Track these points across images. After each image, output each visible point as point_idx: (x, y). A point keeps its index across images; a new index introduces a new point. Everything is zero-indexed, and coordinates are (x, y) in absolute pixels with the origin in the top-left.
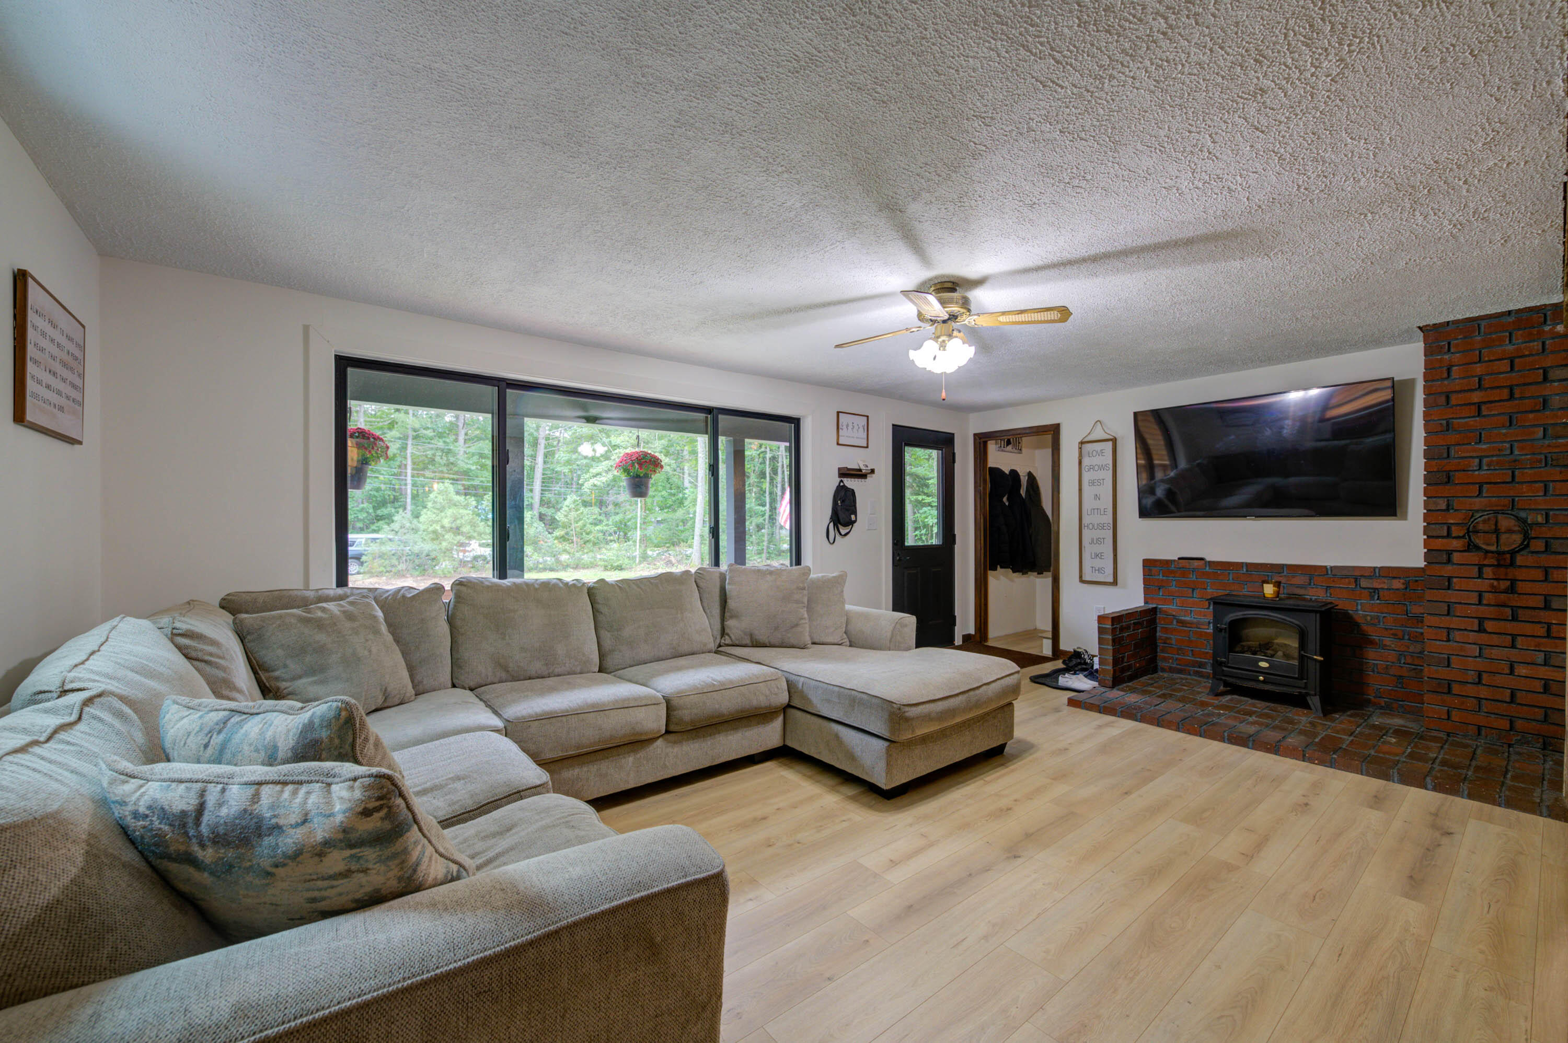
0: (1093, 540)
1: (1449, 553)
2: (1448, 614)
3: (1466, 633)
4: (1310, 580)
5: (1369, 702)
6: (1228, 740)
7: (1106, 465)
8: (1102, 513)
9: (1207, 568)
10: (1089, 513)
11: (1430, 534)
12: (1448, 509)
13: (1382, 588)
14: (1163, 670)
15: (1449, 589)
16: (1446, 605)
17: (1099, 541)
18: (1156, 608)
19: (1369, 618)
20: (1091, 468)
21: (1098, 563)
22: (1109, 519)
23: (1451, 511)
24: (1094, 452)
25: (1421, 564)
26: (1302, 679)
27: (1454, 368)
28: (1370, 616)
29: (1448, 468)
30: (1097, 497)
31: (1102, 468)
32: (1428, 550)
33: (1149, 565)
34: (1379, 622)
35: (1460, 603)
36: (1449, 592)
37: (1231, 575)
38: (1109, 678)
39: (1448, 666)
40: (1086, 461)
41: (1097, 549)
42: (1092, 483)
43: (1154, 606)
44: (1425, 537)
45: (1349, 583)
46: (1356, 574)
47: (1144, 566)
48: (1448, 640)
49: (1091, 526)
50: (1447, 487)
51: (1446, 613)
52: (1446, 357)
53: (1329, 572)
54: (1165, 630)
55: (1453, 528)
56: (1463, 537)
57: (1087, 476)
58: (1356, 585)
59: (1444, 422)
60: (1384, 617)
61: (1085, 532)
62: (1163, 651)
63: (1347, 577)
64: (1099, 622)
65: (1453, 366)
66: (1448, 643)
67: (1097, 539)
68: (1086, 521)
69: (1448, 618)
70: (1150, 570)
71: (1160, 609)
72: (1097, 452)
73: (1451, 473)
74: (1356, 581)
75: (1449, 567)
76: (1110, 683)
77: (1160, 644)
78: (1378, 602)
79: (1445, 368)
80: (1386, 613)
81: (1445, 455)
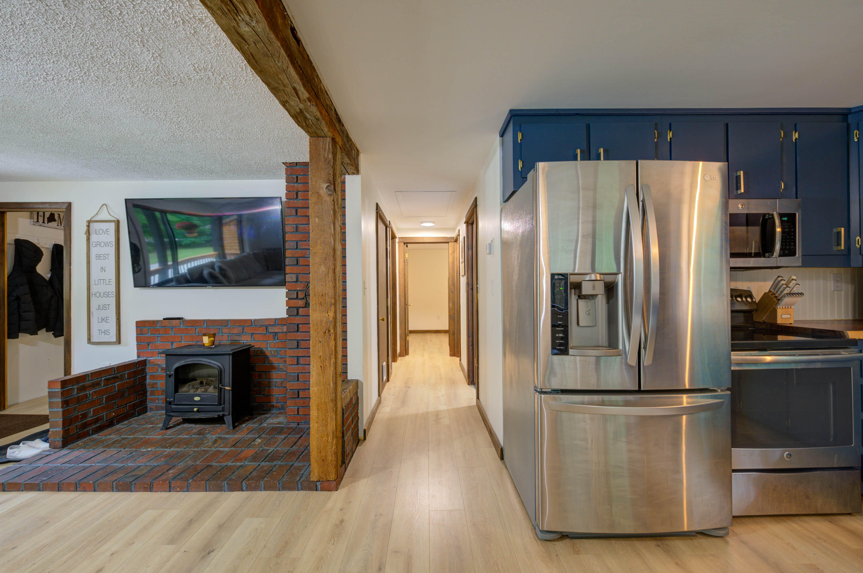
0: (99, 306)
1: (298, 308)
2: (298, 347)
3: (305, 358)
4: (243, 330)
5: (273, 406)
6: (116, 488)
7: (110, 242)
8: (107, 283)
9: (182, 325)
10: (96, 283)
11: (291, 297)
12: (297, 281)
13: (279, 332)
14: (152, 410)
15: (298, 331)
16: (296, 342)
17: (105, 307)
18: (146, 360)
19: (273, 352)
20: (98, 244)
21: (104, 326)
22: (112, 288)
23: (299, 282)
24: (101, 231)
25: (286, 316)
26: (220, 405)
27: (300, 193)
28: (273, 350)
29: (296, 255)
30: (103, 269)
31: (107, 244)
32: (289, 307)
33: (141, 325)
34: (278, 354)
35: (303, 340)
36: (298, 333)
37: (197, 330)
38: (59, 439)
39: (298, 380)
40: (94, 238)
41: (104, 314)
42: (98, 257)
43: (145, 358)
44: (287, 299)
45: (263, 331)
46: (265, 324)
47: (137, 327)
48: (298, 364)
49: (98, 295)
50: (296, 267)
51: (296, 347)
52: (296, 185)
53: (253, 324)
54: (153, 377)
55: (299, 293)
56: (303, 299)
57: (94, 251)
58: (267, 331)
59: (295, 226)
60: (280, 350)
61: (93, 299)
62: (151, 395)
63: (262, 326)
64: (49, 387)
65: (299, 191)
66: (297, 366)
67: (103, 306)
68: (94, 289)
69: (297, 350)
70: (141, 330)
71: (149, 360)
72: (103, 230)
73: (299, 259)
74: (266, 329)
75: (298, 318)
76: (60, 444)
77: (149, 389)
78: (277, 341)
79: (295, 192)
80: (281, 348)
81: (296, 247)
